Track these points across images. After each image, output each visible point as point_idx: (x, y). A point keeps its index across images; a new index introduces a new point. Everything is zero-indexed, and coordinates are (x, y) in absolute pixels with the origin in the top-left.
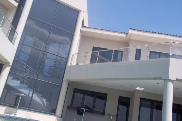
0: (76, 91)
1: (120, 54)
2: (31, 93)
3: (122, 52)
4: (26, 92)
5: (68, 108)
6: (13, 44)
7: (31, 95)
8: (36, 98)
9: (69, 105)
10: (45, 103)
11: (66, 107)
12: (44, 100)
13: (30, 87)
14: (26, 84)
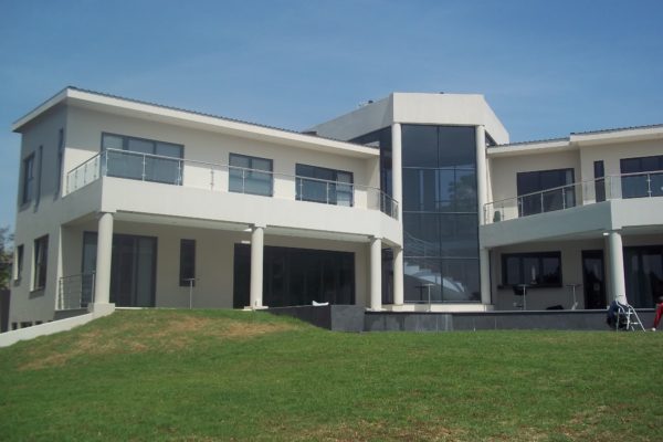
0: (505, 257)
1: (569, 175)
2: (439, 279)
3: (572, 170)
4: (431, 279)
5: (499, 288)
6: (396, 217)
7: (439, 282)
8: (447, 284)
9: (500, 283)
10: (462, 289)
11: (495, 290)
12: (459, 284)
13: (434, 272)
14: (428, 267)
